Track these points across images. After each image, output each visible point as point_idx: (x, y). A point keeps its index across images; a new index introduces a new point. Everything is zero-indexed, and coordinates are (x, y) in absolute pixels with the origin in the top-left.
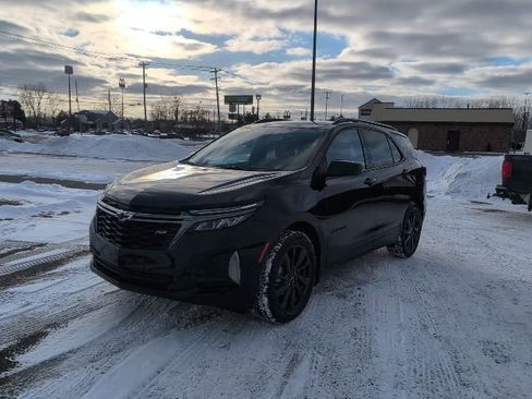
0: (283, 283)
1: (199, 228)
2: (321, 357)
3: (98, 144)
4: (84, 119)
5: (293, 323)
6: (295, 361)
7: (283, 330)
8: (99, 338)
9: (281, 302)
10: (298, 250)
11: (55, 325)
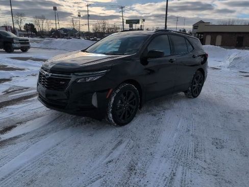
0: (121, 108)
1: (79, 81)
2: (132, 142)
3: (65, 43)
4: (62, 32)
5: (126, 126)
6: (120, 143)
7: (120, 129)
8: (37, 129)
9: (120, 116)
10: (129, 93)
11: (20, 123)
